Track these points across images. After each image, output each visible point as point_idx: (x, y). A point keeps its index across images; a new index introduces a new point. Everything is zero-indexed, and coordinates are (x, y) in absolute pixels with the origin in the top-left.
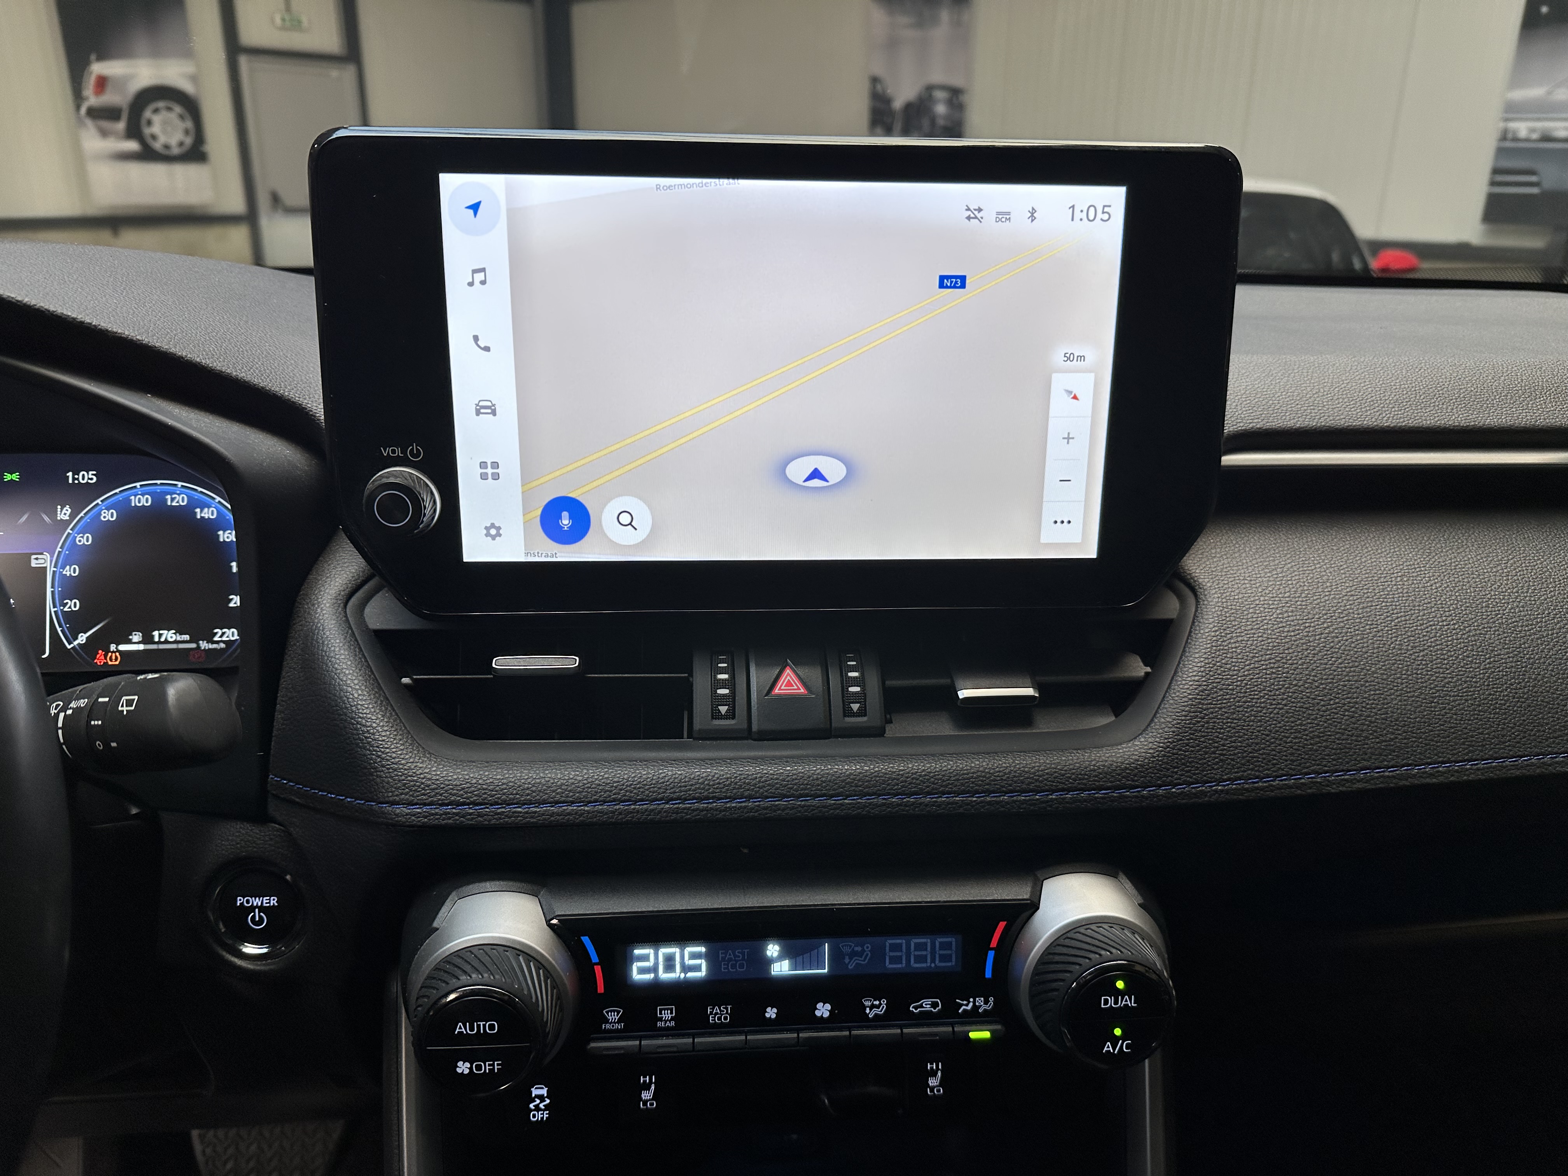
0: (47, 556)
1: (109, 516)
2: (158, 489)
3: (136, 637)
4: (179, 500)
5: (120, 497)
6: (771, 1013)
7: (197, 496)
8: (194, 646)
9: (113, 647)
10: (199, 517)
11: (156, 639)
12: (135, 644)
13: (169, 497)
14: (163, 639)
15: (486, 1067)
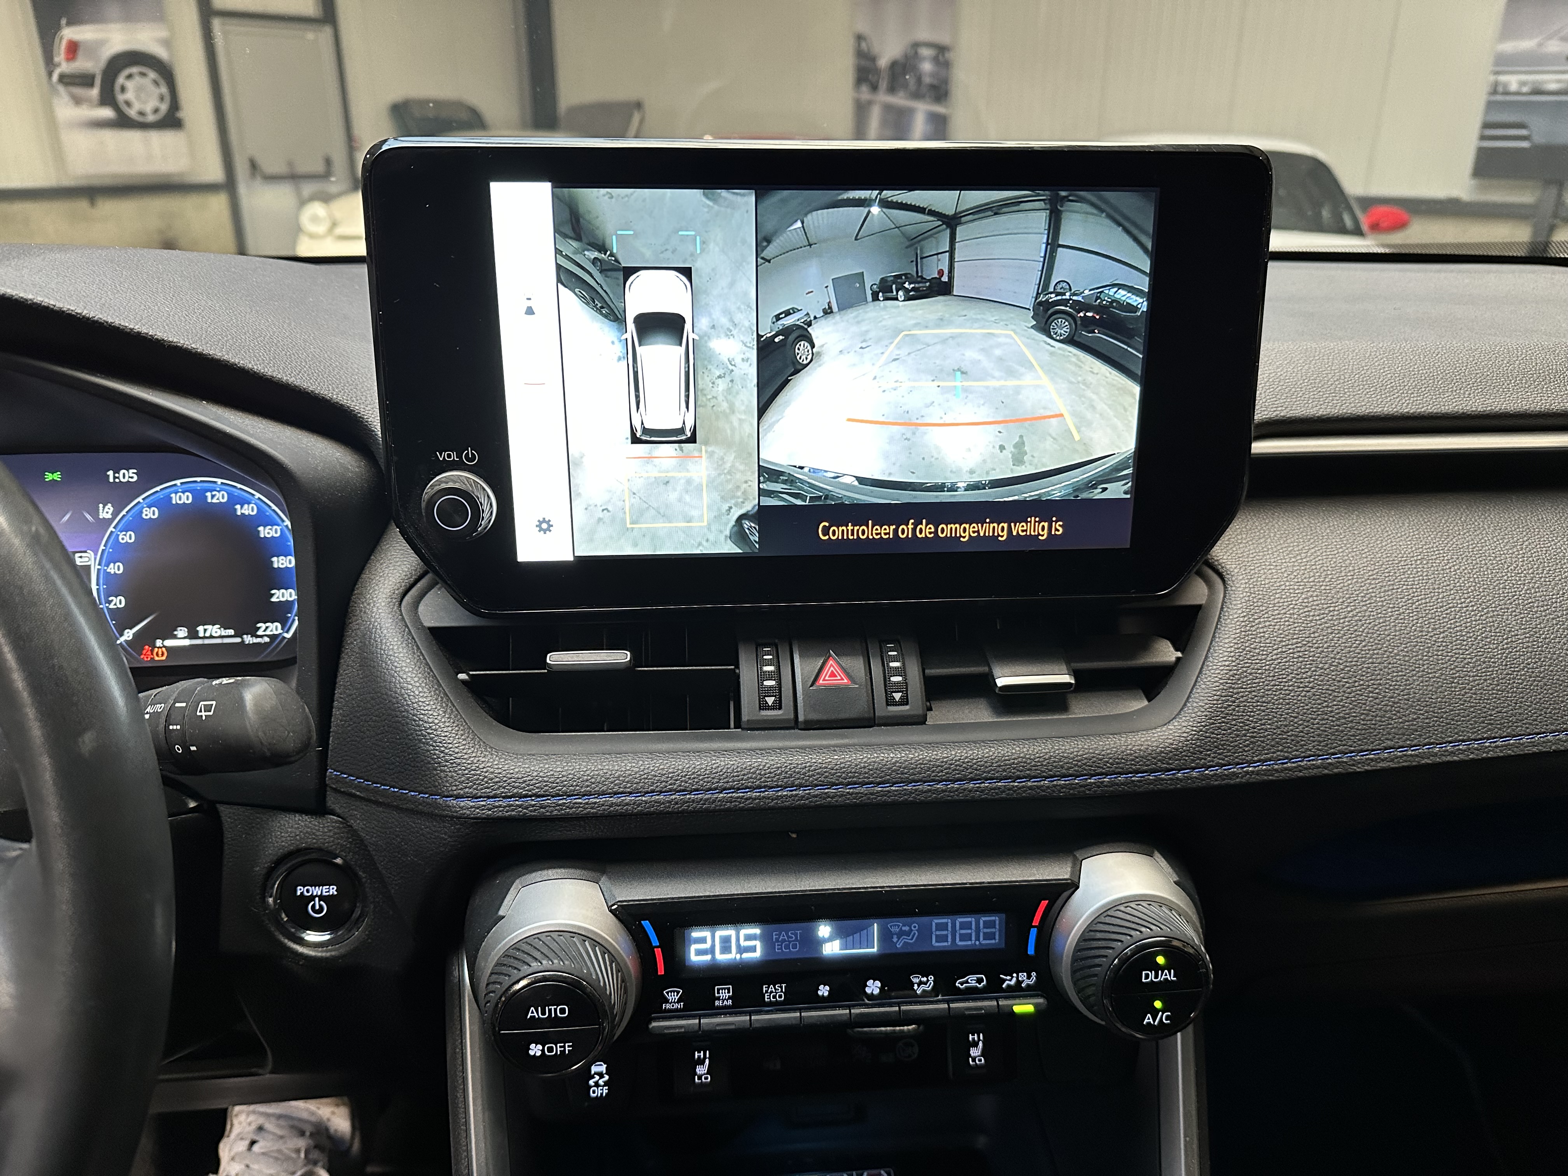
0: (91, 554)
1: (151, 513)
2: (199, 487)
3: (182, 632)
4: (220, 497)
5: (161, 495)
6: (824, 991)
7: (237, 492)
8: (238, 640)
9: (159, 643)
10: (239, 513)
11: (201, 634)
12: (181, 639)
13: (209, 494)
14: (207, 634)
15: (558, 1049)
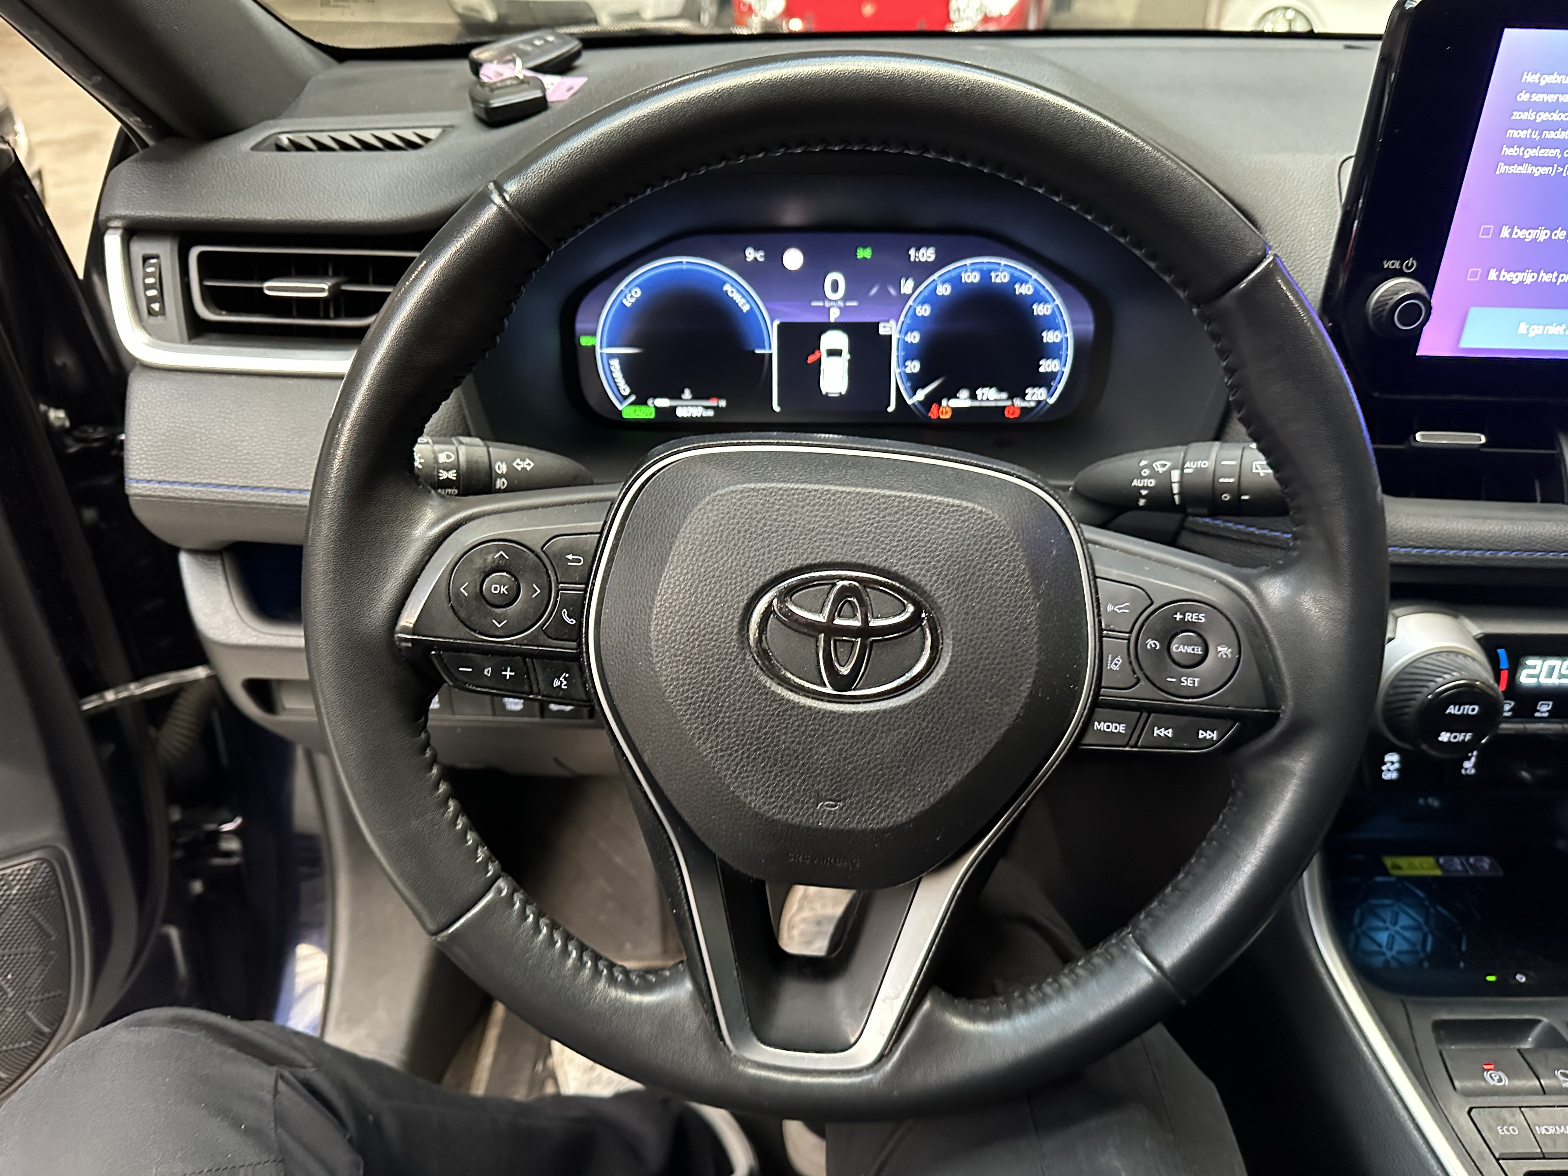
0: (892, 322)
1: (944, 290)
2: (985, 267)
3: (964, 394)
4: (1000, 278)
5: (953, 274)
7: (1017, 274)
8: (1009, 403)
9: (944, 402)
10: (1017, 293)
11: (979, 398)
12: (963, 400)
13: (993, 274)
14: (985, 398)
15: (1460, 737)
